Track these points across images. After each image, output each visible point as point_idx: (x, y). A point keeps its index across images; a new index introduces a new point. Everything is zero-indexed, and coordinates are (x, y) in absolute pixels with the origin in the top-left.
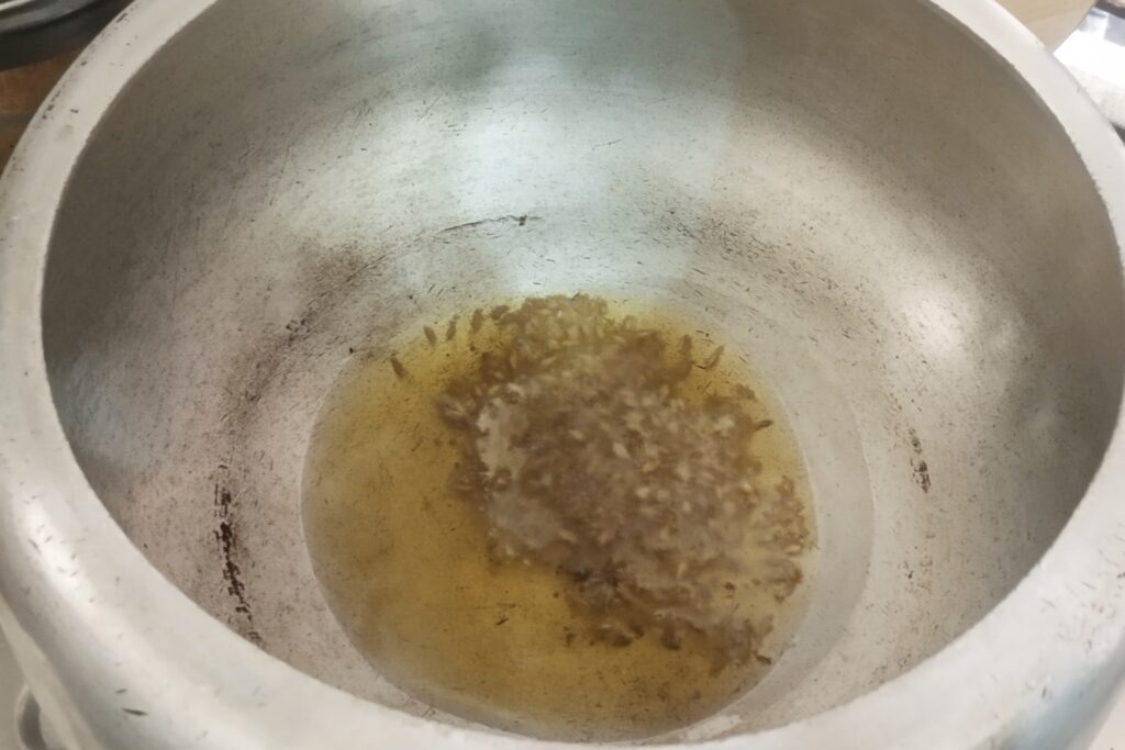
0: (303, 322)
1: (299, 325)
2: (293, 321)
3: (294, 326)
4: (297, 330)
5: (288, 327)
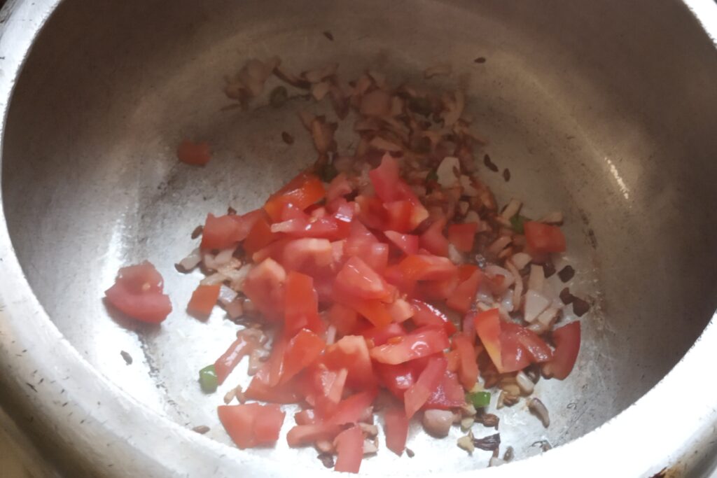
0: (169, 183)
1: (166, 185)
2: (162, 183)
3: (163, 187)
4: (165, 189)
5: (159, 188)
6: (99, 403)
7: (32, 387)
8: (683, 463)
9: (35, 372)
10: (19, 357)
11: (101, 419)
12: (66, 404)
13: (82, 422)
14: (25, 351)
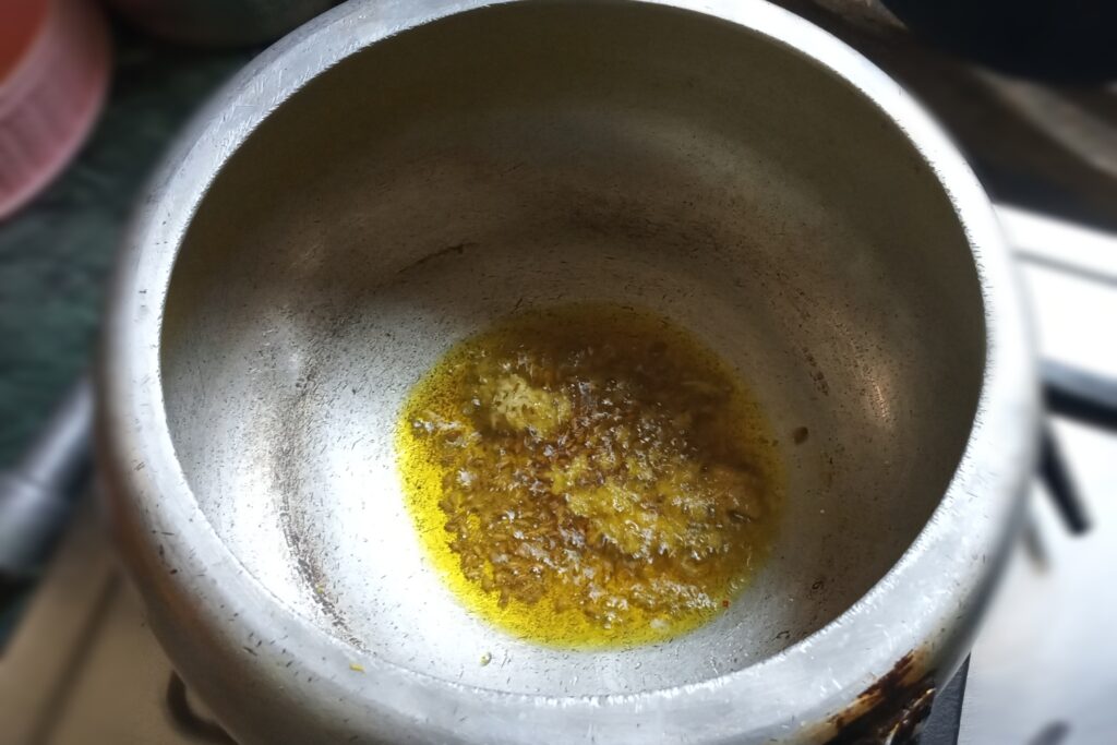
0: (308, 378)
1: (306, 381)
2: (300, 379)
3: (302, 383)
4: (305, 386)
5: (298, 385)
6: (324, 659)
7: (250, 651)
8: (930, 643)
9: (252, 634)
10: (231, 623)
11: (329, 676)
12: (289, 664)
13: (310, 680)
14: (236, 615)
